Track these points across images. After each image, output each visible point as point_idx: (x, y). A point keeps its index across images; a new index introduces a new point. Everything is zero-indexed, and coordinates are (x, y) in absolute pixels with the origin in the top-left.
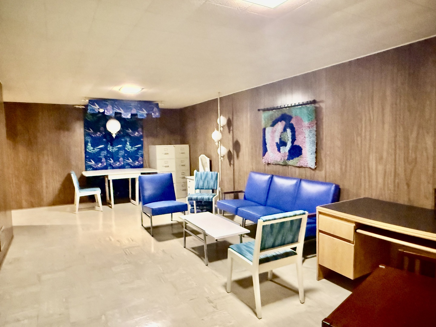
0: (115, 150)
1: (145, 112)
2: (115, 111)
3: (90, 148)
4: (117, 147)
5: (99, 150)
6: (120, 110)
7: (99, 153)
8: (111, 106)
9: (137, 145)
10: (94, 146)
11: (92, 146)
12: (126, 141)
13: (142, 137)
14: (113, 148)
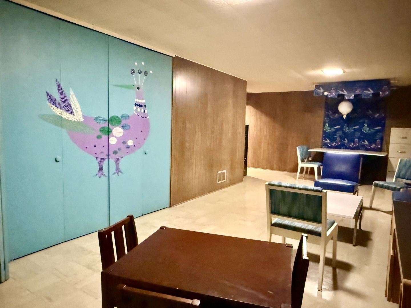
0: (351, 131)
1: (372, 92)
2: (338, 93)
3: (327, 129)
4: (353, 128)
5: (335, 130)
6: (344, 92)
7: (335, 133)
8: (335, 89)
9: (377, 127)
10: (331, 126)
11: (329, 126)
12: (364, 123)
13: (384, 118)
14: (348, 129)
